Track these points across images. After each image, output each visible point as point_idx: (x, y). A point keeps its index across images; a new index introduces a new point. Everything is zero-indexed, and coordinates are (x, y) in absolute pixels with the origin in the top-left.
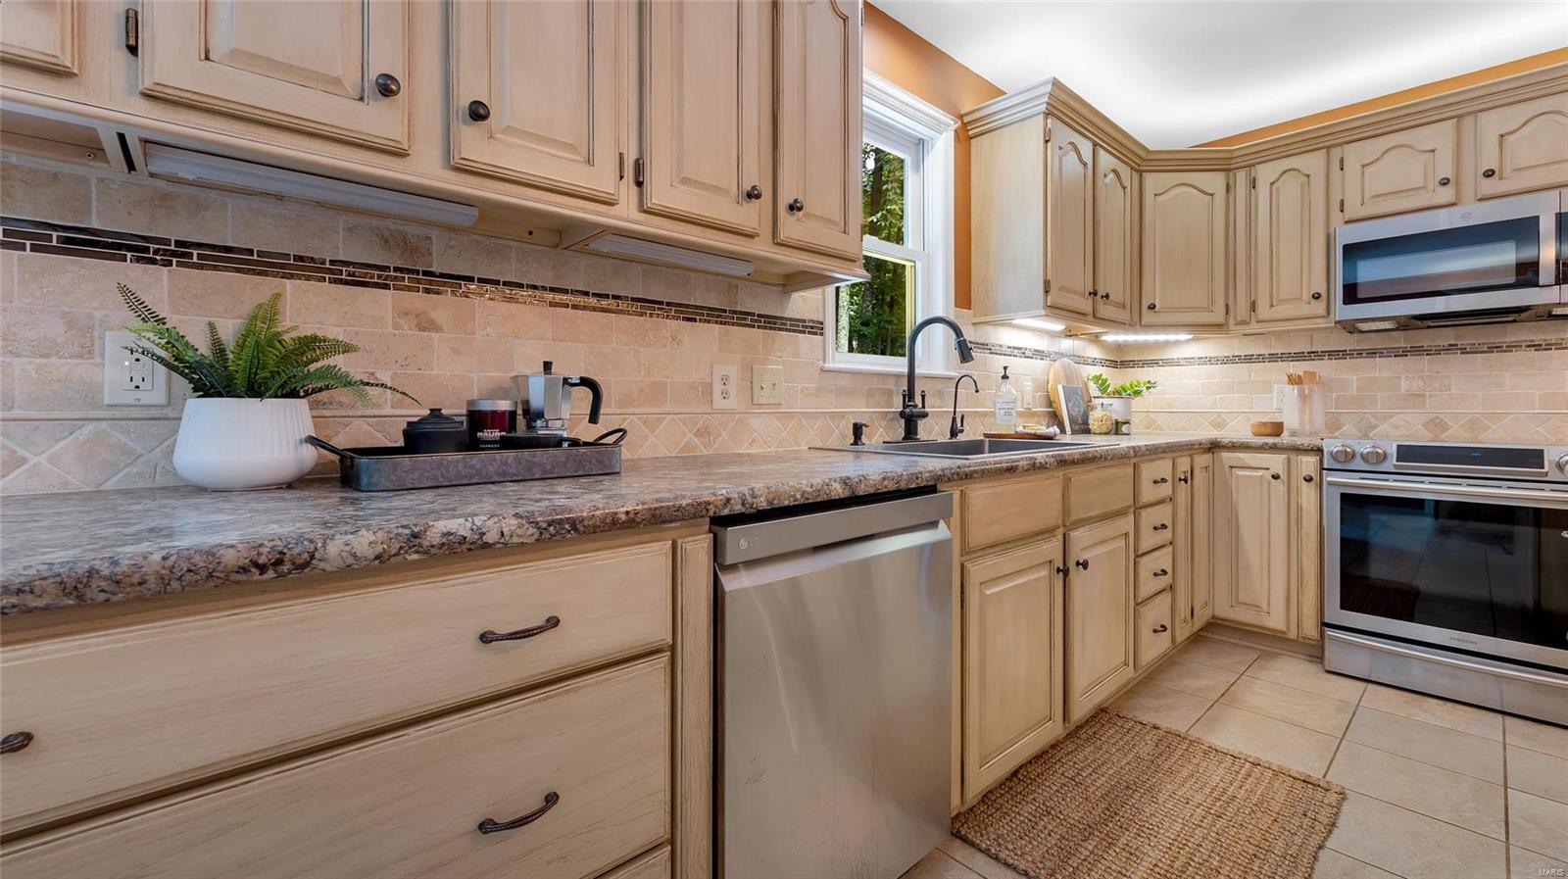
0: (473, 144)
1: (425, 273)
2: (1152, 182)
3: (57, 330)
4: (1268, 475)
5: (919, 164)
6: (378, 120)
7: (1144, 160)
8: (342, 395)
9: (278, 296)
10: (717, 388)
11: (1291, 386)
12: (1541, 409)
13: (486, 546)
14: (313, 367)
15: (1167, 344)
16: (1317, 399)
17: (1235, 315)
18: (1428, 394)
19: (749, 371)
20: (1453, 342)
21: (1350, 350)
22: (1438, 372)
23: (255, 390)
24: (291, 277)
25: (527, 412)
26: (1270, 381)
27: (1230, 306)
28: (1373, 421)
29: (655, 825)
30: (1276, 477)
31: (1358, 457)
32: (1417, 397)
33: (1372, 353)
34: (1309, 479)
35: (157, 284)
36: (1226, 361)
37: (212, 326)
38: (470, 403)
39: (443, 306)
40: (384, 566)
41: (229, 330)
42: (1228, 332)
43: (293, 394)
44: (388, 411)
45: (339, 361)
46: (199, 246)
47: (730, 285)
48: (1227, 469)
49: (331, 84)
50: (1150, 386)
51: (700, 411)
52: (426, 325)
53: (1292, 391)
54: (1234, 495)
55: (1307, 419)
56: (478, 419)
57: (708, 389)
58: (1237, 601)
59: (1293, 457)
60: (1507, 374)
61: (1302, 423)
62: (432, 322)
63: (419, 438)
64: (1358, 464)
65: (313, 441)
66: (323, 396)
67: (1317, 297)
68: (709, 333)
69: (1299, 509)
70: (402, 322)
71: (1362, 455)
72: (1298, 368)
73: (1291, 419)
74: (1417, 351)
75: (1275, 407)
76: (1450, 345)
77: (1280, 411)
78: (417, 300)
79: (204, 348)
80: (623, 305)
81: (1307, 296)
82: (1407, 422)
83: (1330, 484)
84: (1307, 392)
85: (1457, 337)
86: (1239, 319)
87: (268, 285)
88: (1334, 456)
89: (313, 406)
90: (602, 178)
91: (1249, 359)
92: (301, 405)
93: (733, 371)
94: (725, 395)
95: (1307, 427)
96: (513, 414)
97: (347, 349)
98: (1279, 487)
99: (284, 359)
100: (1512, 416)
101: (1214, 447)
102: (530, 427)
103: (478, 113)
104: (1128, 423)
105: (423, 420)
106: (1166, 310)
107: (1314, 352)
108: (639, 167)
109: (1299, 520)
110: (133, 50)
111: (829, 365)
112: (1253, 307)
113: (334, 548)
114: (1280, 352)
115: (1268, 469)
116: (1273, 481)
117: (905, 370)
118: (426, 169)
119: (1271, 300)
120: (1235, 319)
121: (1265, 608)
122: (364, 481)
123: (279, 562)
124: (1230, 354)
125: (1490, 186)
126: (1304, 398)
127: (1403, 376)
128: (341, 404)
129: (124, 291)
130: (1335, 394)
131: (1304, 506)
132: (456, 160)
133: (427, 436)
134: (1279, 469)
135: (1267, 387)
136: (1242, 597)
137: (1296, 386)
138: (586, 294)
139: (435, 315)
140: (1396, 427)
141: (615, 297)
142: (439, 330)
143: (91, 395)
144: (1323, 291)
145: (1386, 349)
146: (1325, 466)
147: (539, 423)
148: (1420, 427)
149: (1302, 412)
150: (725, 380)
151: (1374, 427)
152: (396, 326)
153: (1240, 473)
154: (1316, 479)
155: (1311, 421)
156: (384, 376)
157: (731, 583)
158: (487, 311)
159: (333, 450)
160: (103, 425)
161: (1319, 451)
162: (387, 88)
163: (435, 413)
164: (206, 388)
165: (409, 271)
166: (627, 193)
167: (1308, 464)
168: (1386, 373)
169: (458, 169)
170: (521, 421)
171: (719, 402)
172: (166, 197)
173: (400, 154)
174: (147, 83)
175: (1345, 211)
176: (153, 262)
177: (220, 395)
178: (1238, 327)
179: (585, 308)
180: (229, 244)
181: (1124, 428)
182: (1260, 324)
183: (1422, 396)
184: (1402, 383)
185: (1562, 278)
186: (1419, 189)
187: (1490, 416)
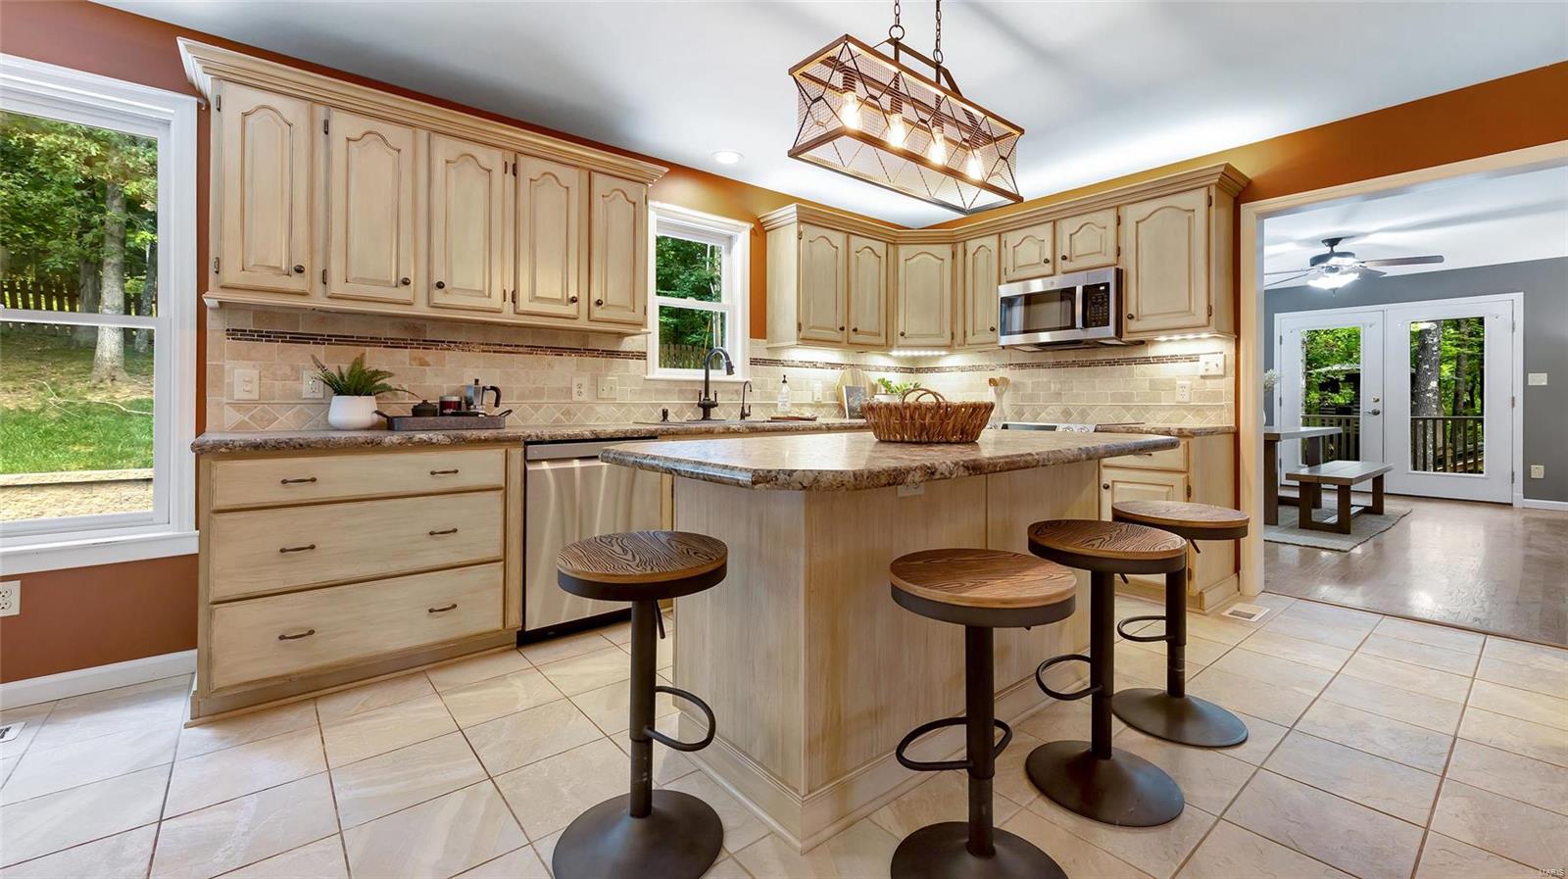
0: (439, 297)
1: (424, 341)
2: (904, 251)
3: (288, 371)
5: (729, 250)
6: (403, 294)
7: (896, 237)
8: (388, 394)
9: (363, 354)
10: (575, 390)
13: (432, 443)
14: (377, 383)
16: (1006, 396)
17: (957, 340)
18: (1063, 392)
19: (595, 382)
22: (1067, 379)
23: (357, 392)
24: (368, 346)
25: (466, 402)
27: (955, 333)
28: (1038, 410)
29: (496, 551)
33: (1039, 366)
35: (321, 351)
37: (339, 367)
38: (441, 398)
39: (431, 355)
40: (400, 448)
41: (345, 368)
42: (954, 350)
43: (370, 394)
44: (407, 401)
45: (386, 381)
46: (336, 336)
47: (584, 336)
49: (387, 283)
51: (565, 401)
52: (423, 363)
56: (444, 404)
57: (569, 390)
60: (1097, 380)
62: (426, 362)
63: (418, 411)
65: (377, 412)
66: (379, 395)
67: (993, 329)
68: (570, 361)
70: (413, 363)
76: (1073, 361)
78: (420, 353)
79: (336, 374)
80: (521, 350)
81: (988, 329)
82: (1054, 411)
84: (1000, 391)
87: (361, 349)
89: (377, 399)
90: (496, 301)
92: (373, 398)
93: (586, 381)
94: (580, 394)
96: (460, 403)
97: (391, 375)
99: (366, 380)
102: (468, 409)
103: (440, 285)
105: (420, 405)
106: (911, 336)
108: (514, 295)
110: (325, 283)
111: (649, 377)
112: (965, 335)
113: (387, 440)
117: (703, 378)
118: (421, 309)
119: (973, 331)
120: (958, 343)
122: (396, 428)
123: (372, 443)
125: (1067, 265)
128: (387, 398)
129: (313, 357)
130: (1019, 392)
132: (432, 304)
133: (421, 411)
138: (501, 345)
139: (427, 359)
140: (1049, 414)
141: (516, 346)
142: (429, 365)
143: (298, 395)
144: (995, 326)
147: (472, 407)
150: (580, 386)
151: (1040, 414)
152: (411, 364)
155: (1002, 411)
156: (405, 387)
157: (530, 468)
158: (452, 357)
159: (384, 416)
160: (303, 406)
162: (406, 282)
163: (425, 402)
164: (340, 392)
165: (416, 340)
166: (508, 306)
168: (1045, 380)
169: (432, 307)
170: (464, 405)
171: (575, 397)
172: (323, 318)
173: (410, 304)
174: (329, 294)
175: (1007, 275)
176: (319, 343)
177: (344, 394)
178: (966, 348)
179: (500, 352)
180: (346, 334)
182: (969, 346)
183: (1061, 394)
184: (1052, 385)
185: (1086, 325)
186: (1037, 264)
187: (1090, 407)
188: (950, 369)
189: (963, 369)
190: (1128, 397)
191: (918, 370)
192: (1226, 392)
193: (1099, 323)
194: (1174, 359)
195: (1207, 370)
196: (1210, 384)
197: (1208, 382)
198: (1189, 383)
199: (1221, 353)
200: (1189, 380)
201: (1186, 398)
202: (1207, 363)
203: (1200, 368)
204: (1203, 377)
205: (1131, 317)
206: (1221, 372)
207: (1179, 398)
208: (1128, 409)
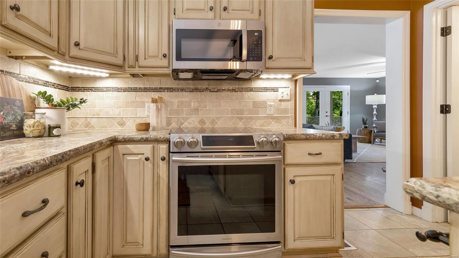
4: (143, 157)
11: (153, 104)
12: (231, 115)
15: (95, 79)
16: (163, 111)
17: (128, 62)
18: (200, 109)
20: (207, 87)
21: (175, 88)
22: (203, 99)
26: (144, 101)
27: (126, 56)
30: (147, 159)
31: (186, 144)
32: (196, 110)
33: (182, 90)
34: (163, 159)
36: (125, 90)
48: (121, 155)
50: (82, 101)
53: (153, 106)
54: (125, 171)
55: (159, 120)
58: (126, 242)
59: (156, 145)
61: (157, 123)
64: (186, 149)
67: (165, 56)
69: (159, 177)
71: (188, 143)
72: (156, 95)
73: (153, 122)
74: (196, 90)
75: (146, 115)
76: (207, 88)
77: (148, 116)
81: (161, 56)
82: (193, 121)
83: (174, 161)
84: (159, 107)
85: (208, 85)
86: (130, 64)
88: (176, 144)
91: (135, 90)
95: (160, 125)
98: (149, 164)
100: (224, 118)
101: (114, 142)
104: (59, 127)
107: (161, 88)
109: (158, 183)
112: (137, 58)
114: (148, 87)
115: (143, 154)
116: (145, 161)
119: (145, 56)
120: (128, 64)
121: (141, 242)
124: (127, 86)
126: (158, 110)
127: (192, 101)
130: (169, 109)
131: (161, 175)
134: (148, 154)
135: (142, 105)
136: (129, 239)
137: (155, 104)
140: (190, 123)
144: (167, 53)
145: (187, 88)
146: (171, 151)
148: (197, 123)
149: (157, 117)
153: (129, 158)
154: (167, 158)
155: (161, 122)
161: (168, 141)
167: (163, 148)
168: (187, 100)
175: (176, 14)
178: (130, 69)
181: (55, 132)
182: (140, 69)
183: (198, 109)
184: (192, 104)
185: (248, 60)
186: (203, 10)
187: (218, 118)
188: (108, 89)
189: (118, 90)
190: (241, 112)
191: (74, 89)
192: (291, 109)
193: (255, 58)
194: (266, 89)
195: (282, 97)
196: (284, 105)
197: (282, 103)
198: (274, 103)
199: (288, 88)
200: (273, 102)
201: (272, 113)
202: (282, 93)
203: (279, 95)
204: (280, 101)
205: (271, 58)
206: (289, 98)
207: (268, 112)
208: (241, 119)
